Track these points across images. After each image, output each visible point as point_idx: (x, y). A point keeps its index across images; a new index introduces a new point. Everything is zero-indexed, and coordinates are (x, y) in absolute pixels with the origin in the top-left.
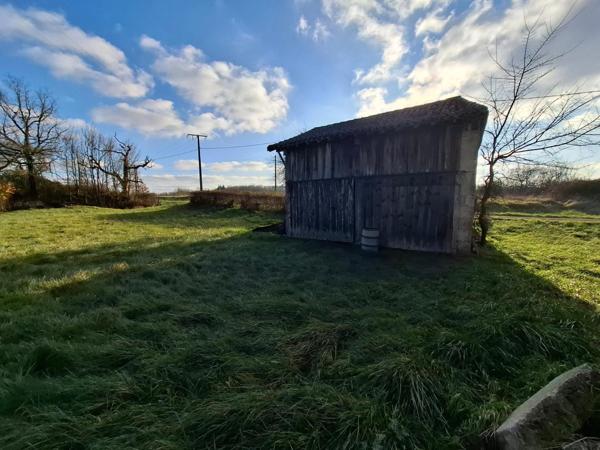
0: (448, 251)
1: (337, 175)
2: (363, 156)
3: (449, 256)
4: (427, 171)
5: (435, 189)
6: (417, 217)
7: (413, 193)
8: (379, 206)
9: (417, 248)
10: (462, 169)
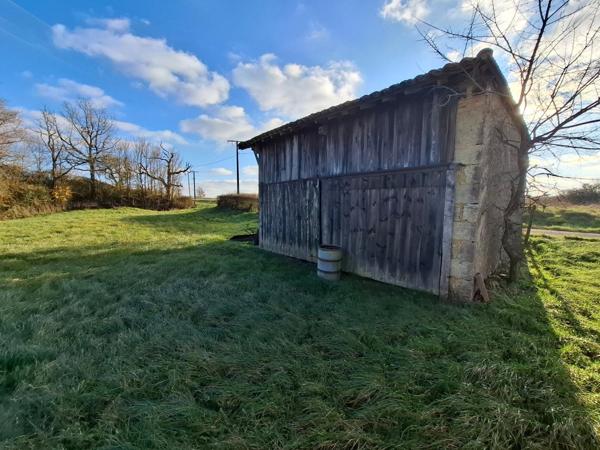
0: (435, 291)
1: (304, 176)
2: (330, 148)
3: (436, 298)
4: (406, 166)
5: (416, 192)
6: (392, 234)
7: (387, 200)
8: (348, 216)
9: (391, 281)
10: (457, 161)
